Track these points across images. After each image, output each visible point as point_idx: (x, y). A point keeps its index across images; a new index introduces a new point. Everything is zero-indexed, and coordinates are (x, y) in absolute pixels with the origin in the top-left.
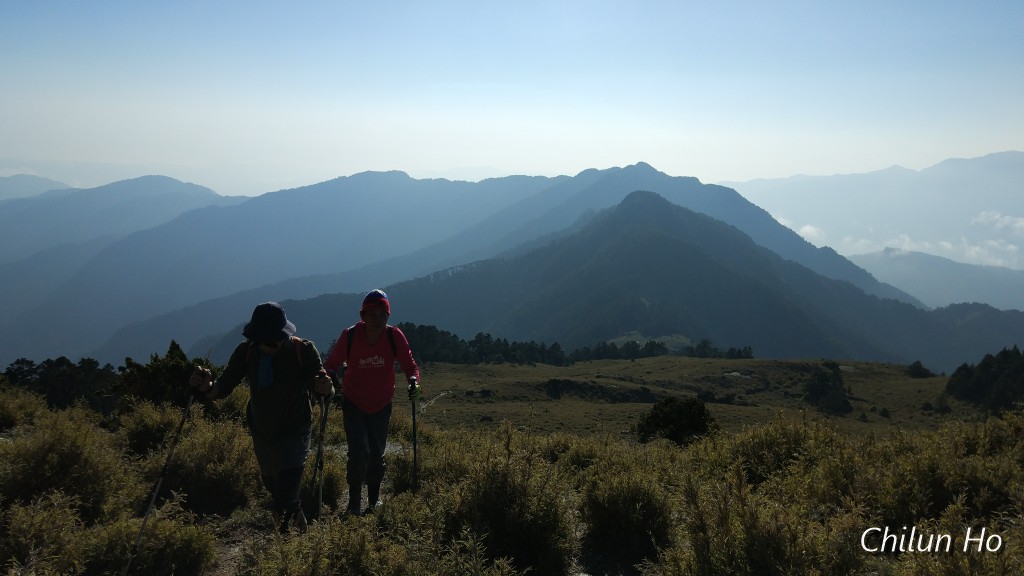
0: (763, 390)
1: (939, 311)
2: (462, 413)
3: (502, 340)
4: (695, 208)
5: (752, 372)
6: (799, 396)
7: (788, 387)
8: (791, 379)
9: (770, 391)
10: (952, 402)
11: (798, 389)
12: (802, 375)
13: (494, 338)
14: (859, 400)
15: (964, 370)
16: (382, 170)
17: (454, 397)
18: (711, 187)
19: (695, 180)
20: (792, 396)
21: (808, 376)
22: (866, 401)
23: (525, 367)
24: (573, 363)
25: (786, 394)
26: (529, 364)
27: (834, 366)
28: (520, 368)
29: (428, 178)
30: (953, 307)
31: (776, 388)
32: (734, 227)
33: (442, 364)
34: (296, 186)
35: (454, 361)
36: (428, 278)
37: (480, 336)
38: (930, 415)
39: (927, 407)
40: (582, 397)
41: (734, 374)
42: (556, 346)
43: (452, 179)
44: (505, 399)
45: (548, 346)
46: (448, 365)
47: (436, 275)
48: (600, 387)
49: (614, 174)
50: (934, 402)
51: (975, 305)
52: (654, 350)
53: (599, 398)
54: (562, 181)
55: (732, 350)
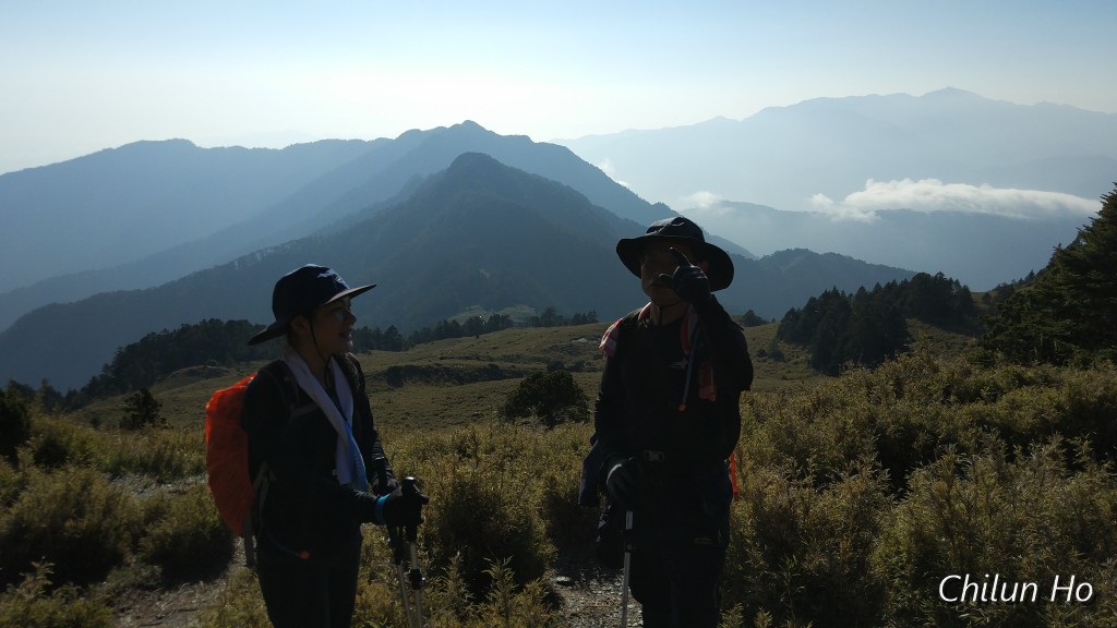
1: (765, 258)
4: (529, 169)
10: (784, 347)
15: (792, 315)
18: (543, 145)
19: (526, 138)
24: (413, 347)
26: (364, 352)
29: (219, 146)
30: (779, 255)
36: (232, 263)
38: (764, 361)
39: (762, 353)
40: (429, 382)
41: (581, 340)
42: (392, 330)
43: (250, 147)
45: (384, 330)
47: (242, 260)
48: (446, 369)
49: (439, 134)
50: (766, 349)
51: (797, 250)
52: (499, 323)
53: (446, 381)
54: (382, 143)
55: (577, 316)
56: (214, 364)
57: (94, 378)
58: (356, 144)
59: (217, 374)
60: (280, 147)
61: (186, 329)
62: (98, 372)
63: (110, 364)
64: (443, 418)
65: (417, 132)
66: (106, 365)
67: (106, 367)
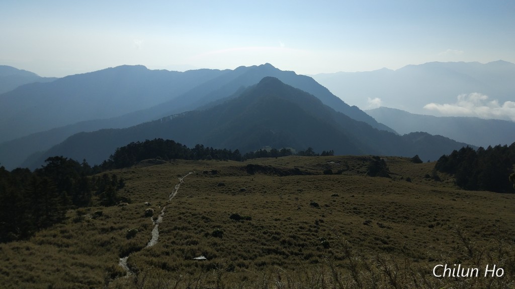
0: (346, 170)
1: (405, 135)
2: (206, 182)
3: (210, 148)
4: (295, 86)
5: (340, 161)
6: (365, 172)
7: (358, 168)
8: (359, 164)
9: (351, 171)
11: (363, 169)
12: (363, 162)
13: (205, 147)
14: (393, 174)
15: (444, 158)
16: (132, 65)
17: (197, 174)
18: (301, 76)
19: (293, 73)
20: (361, 172)
21: (368, 163)
22: (397, 174)
23: (223, 162)
24: (246, 160)
25: (358, 171)
26: (224, 160)
27: (378, 158)
28: (221, 162)
29: (157, 69)
30: (412, 134)
31: (353, 169)
32: (313, 95)
33: (180, 160)
34: (84, 72)
35: (186, 158)
36: (159, 120)
37: (198, 146)
38: (429, 180)
39: (427, 176)
40: (266, 174)
41: (332, 162)
42: (237, 151)
43: (170, 70)
44: (225, 175)
45: (233, 151)
46: (184, 161)
47: (164, 119)
48: (274, 168)
49: (254, 69)
50: (430, 174)
51: (422, 133)
52: (285, 153)
53: (274, 174)
54: (228, 72)
55: (324, 152)
56: (159, 159)
57: (105, 161)
58: (216, 71)
59: (161, 163)
60: (183, 71)
61: (147, 142)
62: (107, 159)
63: (113, 155)
64: (283, 190)
65: (243, 67)
66: (112, 155)
67: (111, 156)
